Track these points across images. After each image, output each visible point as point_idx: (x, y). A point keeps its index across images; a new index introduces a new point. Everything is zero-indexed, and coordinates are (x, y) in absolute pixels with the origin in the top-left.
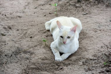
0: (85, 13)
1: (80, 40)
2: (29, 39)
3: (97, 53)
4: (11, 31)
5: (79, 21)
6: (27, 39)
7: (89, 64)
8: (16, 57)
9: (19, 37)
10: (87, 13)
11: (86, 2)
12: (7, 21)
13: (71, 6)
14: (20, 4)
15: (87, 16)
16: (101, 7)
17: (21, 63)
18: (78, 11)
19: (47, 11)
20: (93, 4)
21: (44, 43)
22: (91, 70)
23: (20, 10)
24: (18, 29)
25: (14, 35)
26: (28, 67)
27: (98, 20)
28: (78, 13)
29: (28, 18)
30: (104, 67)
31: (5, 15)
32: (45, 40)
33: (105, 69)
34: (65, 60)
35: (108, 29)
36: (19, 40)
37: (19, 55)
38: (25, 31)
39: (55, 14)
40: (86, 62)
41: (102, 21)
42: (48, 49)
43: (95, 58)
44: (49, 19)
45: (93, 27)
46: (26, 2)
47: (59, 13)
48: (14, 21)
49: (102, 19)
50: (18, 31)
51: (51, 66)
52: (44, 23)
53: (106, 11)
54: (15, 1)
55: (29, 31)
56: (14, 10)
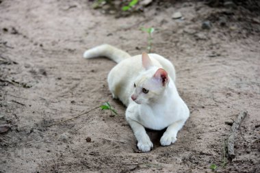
4: (46, 79)
8: (41, 136)
9: (58, 94)
10: (220, 53)
11: (221, 31)
12: (42, 57)
13: (185, 36)
14: (79, 23)
15: (218, 60)
16: (251, 43)
20: (235, 35)
23: (76, 37)
24: (60, 76)
25: (48, 89)
27: (239, 71)
31: (41, 45)
35: (258, 92)
36: (57, 101)
37: (48, 132)
38: (75, 82)
45: (224, 85)
46: (91, 21)
48: (57, 59)
49: (248, 70)
50: (60, 81)
54: (69, 17)
55: (83, 83)
56: (63, 36)
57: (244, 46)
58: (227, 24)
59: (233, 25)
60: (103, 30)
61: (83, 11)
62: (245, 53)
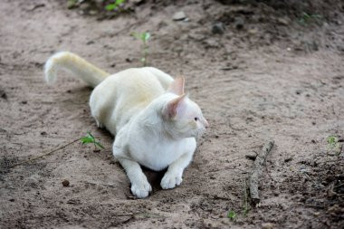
0: (229, 67)
4: (6, 104)
8: (2, 180)
9: (23, 123)
10: (237, 65)
11: (238, 35)
13: (191, 43)
14: (49, 28)
16: (277, 52)
17: (10, 198)
20: (256, 40)
23: (44, 47)
24: (25, 100)
25: (9, 117)
27: (262, 88)
35: (287, 115)
36: (22, 132)
37: (11, 174)
38: (45, 107)
39: (141, 62)
41: (274, 91)
45: (243, 107)
46: (65, 25)
48: (21, 77)
49: (273, 86)
50: (25, 105)
54: (35, 19)
55: (57, 108)
56: (27, 45)
57: (268, 56)
58: (245, 26)
59: (253, 28)
60: (81, 37)
61: (53, 11)
62: (269, 64)
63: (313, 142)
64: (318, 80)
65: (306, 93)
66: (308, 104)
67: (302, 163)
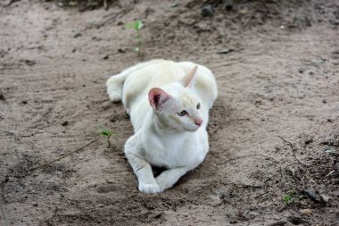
0: (226, 50)
1: (212, 131)
2: (59, 129)
3: (263, 167)
4: (6, 105)
5: (209, 71)
6: (53, 129)
7: (241, 200)
8: (22, 185)
9: (29, 124)
10: (232, 48)
11: (229, 17)
13: (182, 28)
14: (31, 23)
15: (232, 57)
16: (271, 31)
17: (34, 203)
18: (205, 43)
19: (111, 43)
20: (247, 20)
21: (104, 140)
22: (247, 220)
23: (31, 43)
24: (25, 99)
25: (12, 119)
26: (59, 213)
27: (263, 69)
28: (205, 49)
29: (56, 67)
30: (284, 209)
32: (107, 130)
33: (287, 214)
34: (170, 189)
35: (295, 95)
36: (29, 134)
37: (29, 178)
38: (46, 106)
39: (135, 52)
40: (232, 196)
41: (276, 71)
42: (118, 158)
43: (258, 183)
44: (119, 67)
45: (249, 90)
46: (47, 19)
47: (147, 50)
48: (14, 76)
49: (275, 67)
50: (26, 106)
51: (128, 209)
52: (105, 80)
53: (289, 43)
54: (13, 15)
55: (59, 106)
56: (12, 43)
57: (263, 35)
58: (234, 8)
59: (242, 8)
60: (66, 30)
61: (31, 5)
62: (265, 43)
63: (329, 121)
64: (318, 57)
65: (309, 71)
66: (313, 83)
67: (325, 143)
